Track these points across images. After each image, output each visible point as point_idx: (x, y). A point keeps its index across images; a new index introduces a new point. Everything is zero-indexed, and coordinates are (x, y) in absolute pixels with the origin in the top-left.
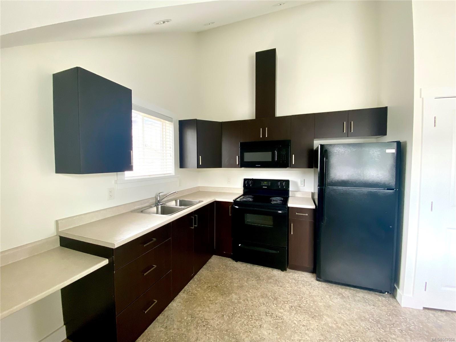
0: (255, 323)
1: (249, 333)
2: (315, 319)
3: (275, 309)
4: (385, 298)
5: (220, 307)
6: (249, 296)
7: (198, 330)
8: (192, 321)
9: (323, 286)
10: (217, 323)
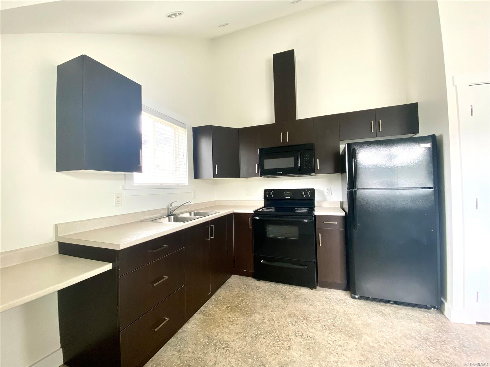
0: (283, 344)
1: (277, 355)
2: (353, 338)
3: (306, 328)
4: (432, 314)
5: (241, 327)
6: (275, 315)
7: (216, 353)
8: (209, 343)
9: (359, 303)
10: (238, 344)
